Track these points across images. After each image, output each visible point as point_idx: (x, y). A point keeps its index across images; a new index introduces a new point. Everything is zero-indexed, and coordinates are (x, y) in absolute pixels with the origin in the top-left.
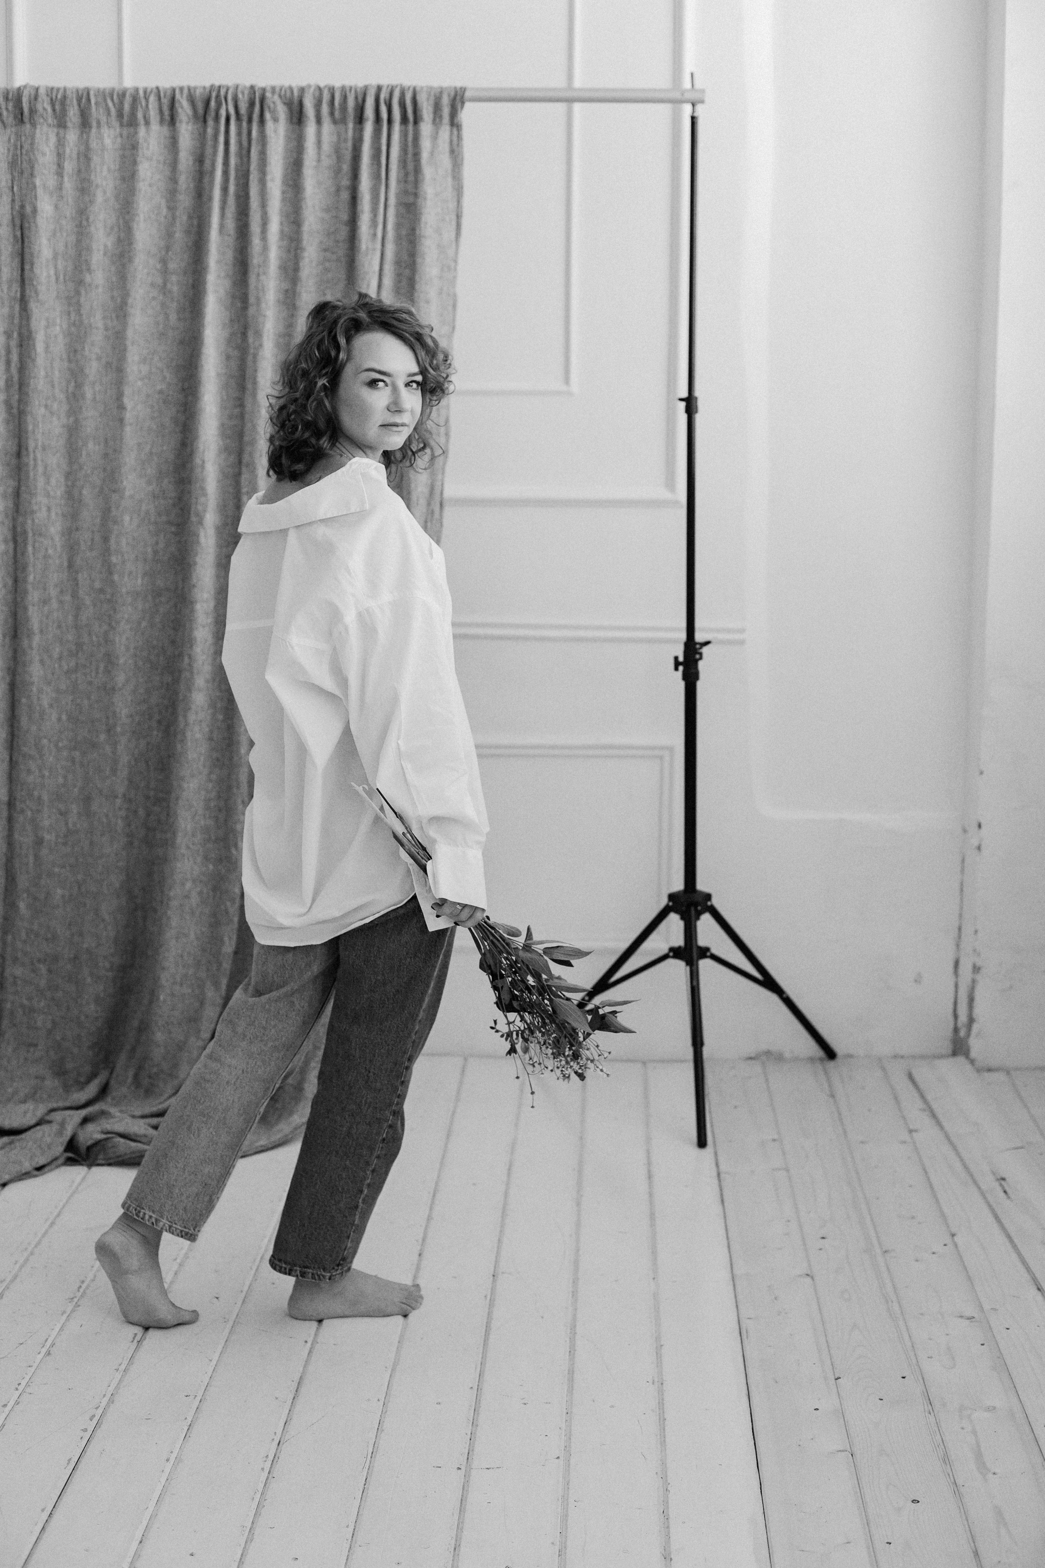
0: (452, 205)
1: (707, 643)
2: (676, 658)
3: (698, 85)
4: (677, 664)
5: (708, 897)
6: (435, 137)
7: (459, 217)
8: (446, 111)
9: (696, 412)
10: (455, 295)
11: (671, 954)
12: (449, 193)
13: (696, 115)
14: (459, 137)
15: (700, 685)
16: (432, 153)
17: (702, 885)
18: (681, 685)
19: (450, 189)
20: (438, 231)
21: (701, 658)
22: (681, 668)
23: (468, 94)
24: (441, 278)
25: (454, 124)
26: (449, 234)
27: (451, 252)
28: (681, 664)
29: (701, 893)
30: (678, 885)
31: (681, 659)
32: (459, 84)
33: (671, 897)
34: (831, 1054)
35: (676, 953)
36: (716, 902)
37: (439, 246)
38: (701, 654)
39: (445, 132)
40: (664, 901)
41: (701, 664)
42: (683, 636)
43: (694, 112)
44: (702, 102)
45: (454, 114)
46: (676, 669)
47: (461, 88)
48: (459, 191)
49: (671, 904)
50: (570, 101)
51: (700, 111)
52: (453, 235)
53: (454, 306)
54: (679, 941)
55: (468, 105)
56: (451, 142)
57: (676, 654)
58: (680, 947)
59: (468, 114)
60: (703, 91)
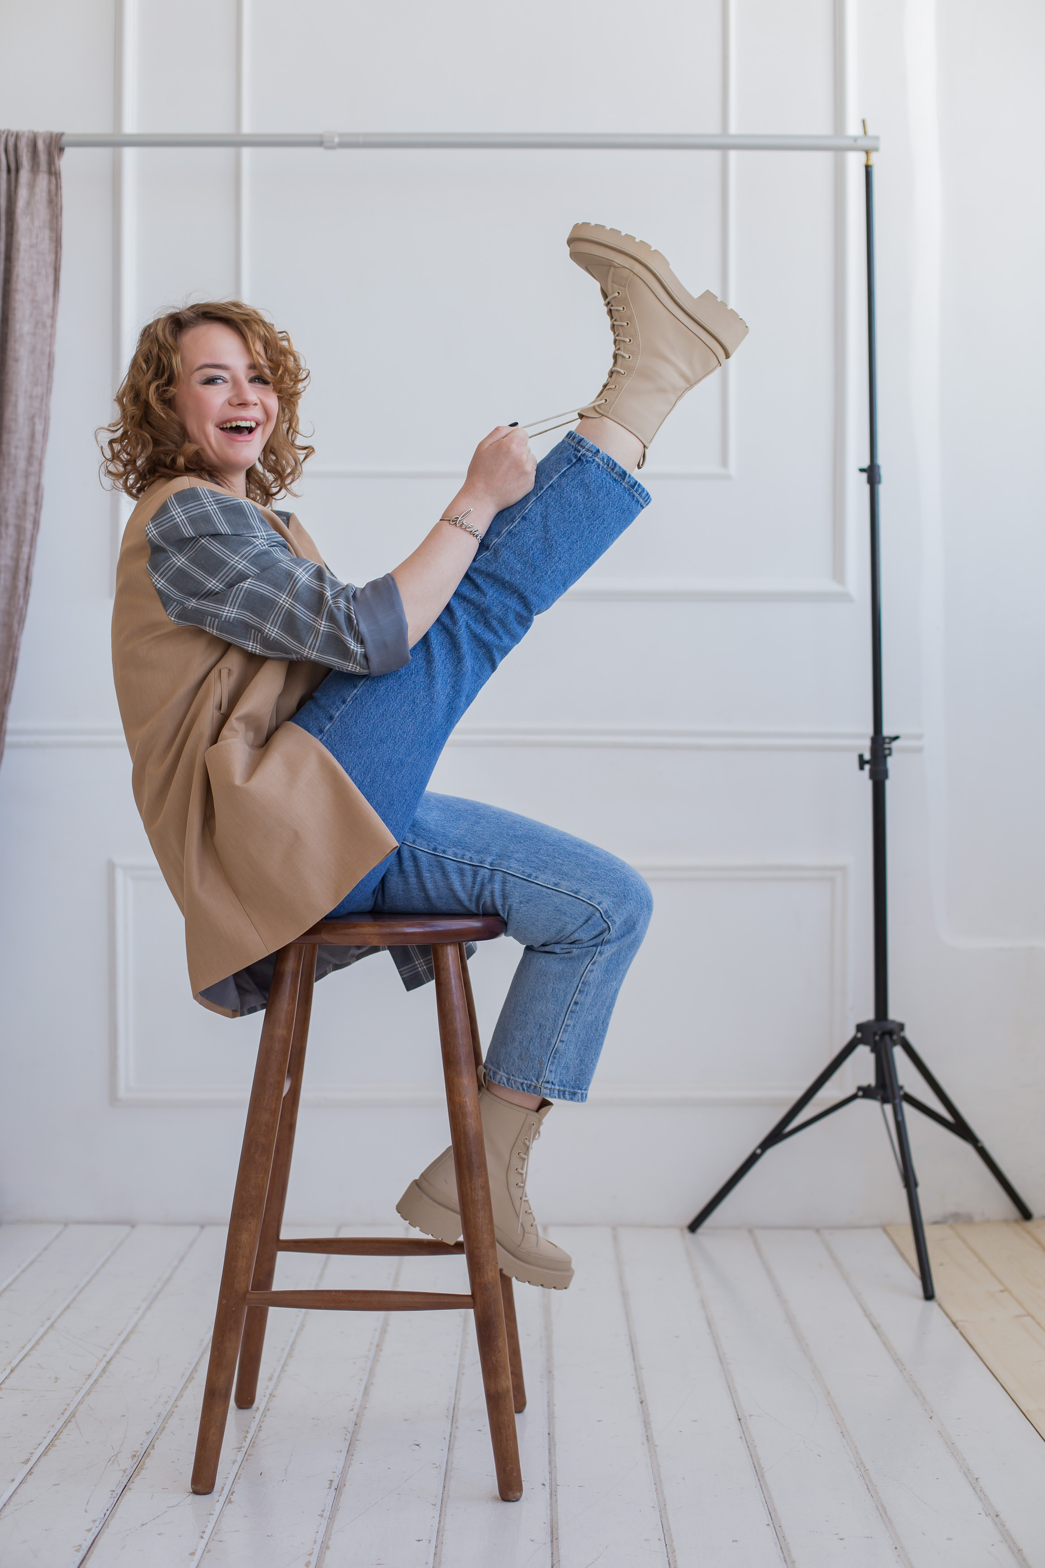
0: (50, 258)
1: (896, 738)
2: (861, 757)
3: (870, 132)
4: (862, 763)
5: (901, 1027)
6: (32, 186)
7: (57, 270)
8: (43, 158)
9: (879, 482)
10: (51, 355)
11: (860, 1093)
12: (46, 245)
13: (870, 163)
14: (58, 187)
15: (889, 785)
16: (28, 203)
17: (894, 1014)
18: (868, 785)
19: (47, 241)
20: (32, 285)
21: (890, 754)
22: (867, 767)
23: (64, 139)
24: (34, 334)
25: (54, 173)
26: (45, 288)
27: (47, 308)
28: (867, 762)
29: (893, 1022)
30: (868, 1014)
31: (867, 756)
32: (56, 129)
33: (860, 1027)
34: (1026, 1214)
35: (866, 1092)
36: (909, 1034)
37: (33, 301)
38: (890, 749)
39: (43, 181)
40: (850, 1033)
41: (890, 761)
42: (870, 730)
43: (868, 160)
44: (876, 149)
45: (51, 162)
46: (862, 768)
47: (57, 135)
48: (57, 242)
49: (859, 1035)
50: (724, 148)
51: (875, 159)
52: (50, 290)
53: (50, 367)
54: (870, 1079)
55: (68, 151)
56: (49, 191)
57: (860, 752)
58: (869, 1086)
59: (68, 161)
60: (877, 138)
